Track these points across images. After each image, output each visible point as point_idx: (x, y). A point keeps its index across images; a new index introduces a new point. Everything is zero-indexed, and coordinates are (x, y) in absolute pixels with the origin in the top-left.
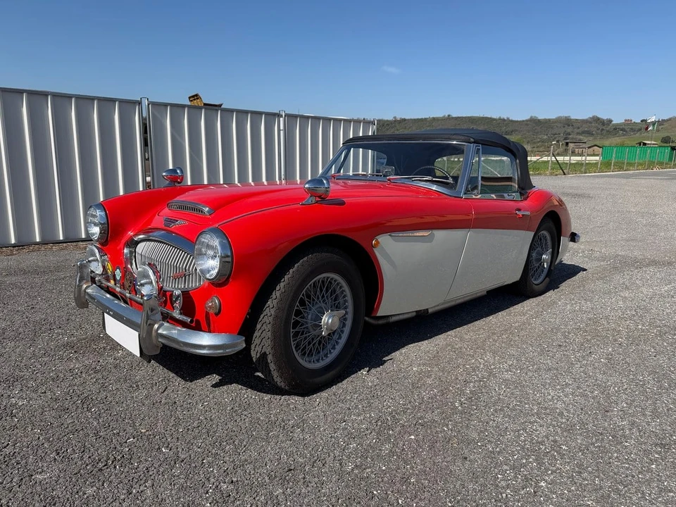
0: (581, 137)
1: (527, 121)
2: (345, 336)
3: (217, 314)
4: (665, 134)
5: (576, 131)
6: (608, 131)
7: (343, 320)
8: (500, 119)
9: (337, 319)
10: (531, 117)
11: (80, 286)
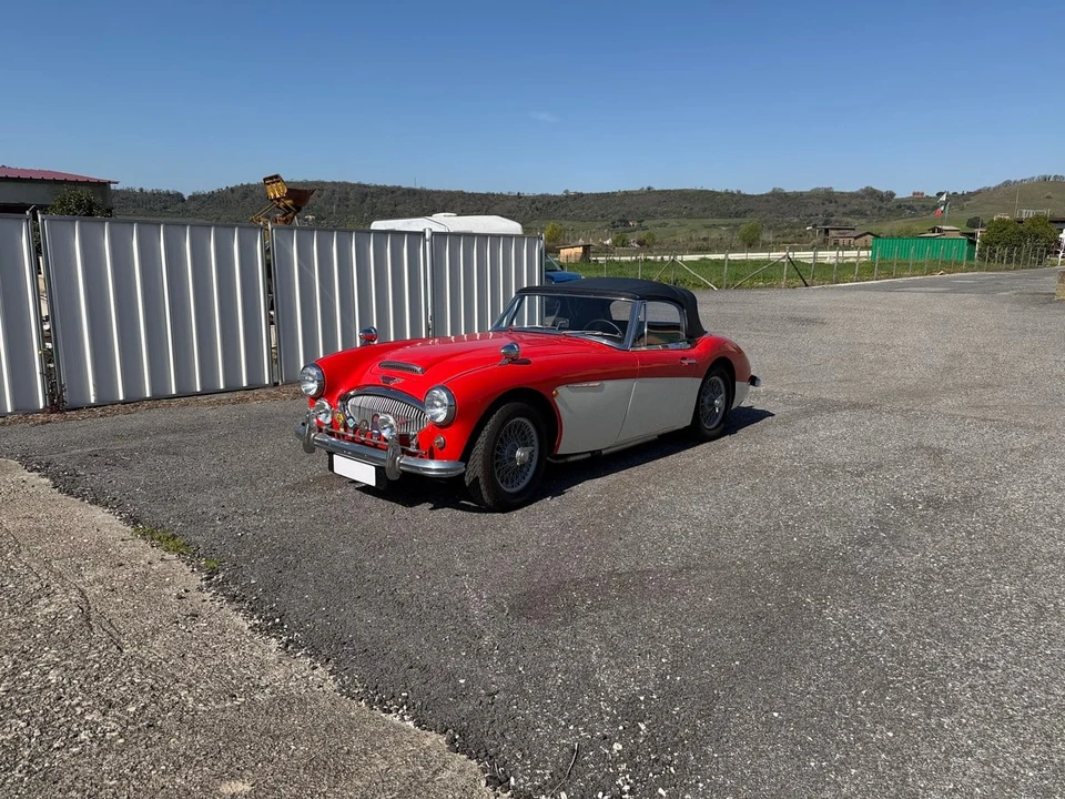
0: (849, 220)
1: (767, 195)
2: (532, 469)
3: (441, 449)
4: (972, 215)
5: (842, 209)
6: (888, 210)
7: (531, 455)
8: (727, 193)
9: (527, 453)
10: (774, 189)
11: (309, 434)
